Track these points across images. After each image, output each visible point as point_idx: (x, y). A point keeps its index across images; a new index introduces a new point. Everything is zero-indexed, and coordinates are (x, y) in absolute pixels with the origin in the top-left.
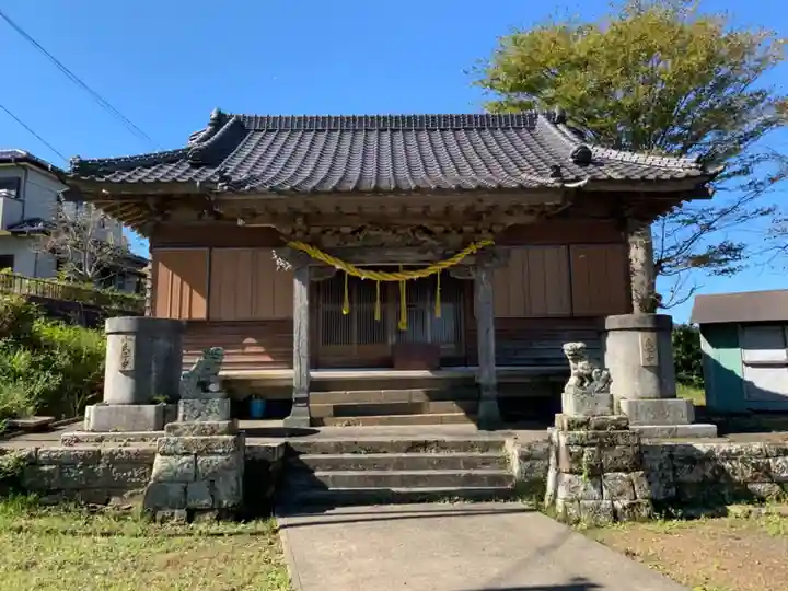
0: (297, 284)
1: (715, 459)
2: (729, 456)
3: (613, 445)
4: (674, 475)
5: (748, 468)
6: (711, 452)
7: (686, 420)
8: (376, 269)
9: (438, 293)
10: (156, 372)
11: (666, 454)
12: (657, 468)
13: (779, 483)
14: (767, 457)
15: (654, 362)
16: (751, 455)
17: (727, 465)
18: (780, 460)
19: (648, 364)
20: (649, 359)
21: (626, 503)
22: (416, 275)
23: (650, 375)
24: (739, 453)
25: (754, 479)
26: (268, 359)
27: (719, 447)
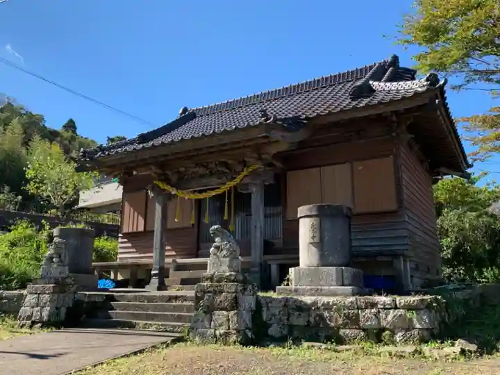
0: (157, 205)
1: (318, 308)
2: (327, 307)
3: (221, 292)
4: (288, 319)
5: (340, 316)
6: (315, 303)
7: (334, 283)
8: (200, 192)
9: (226, 203)
10: (69, 256)
11: (283, 303)
12: (277, 313)
13: (364, 330)
14: (358, 308)
15: (317, 240)
16: (345, 307)
17: (326, 314)
18: (367, 311)
19: (312, 241)
20: (313, 237)
21: (222, 332)
22: (214, 193)
23: (314, 249)
24: (334, 304)
25: (345, 326)
26: (174, 253)
27: (321, 300)
